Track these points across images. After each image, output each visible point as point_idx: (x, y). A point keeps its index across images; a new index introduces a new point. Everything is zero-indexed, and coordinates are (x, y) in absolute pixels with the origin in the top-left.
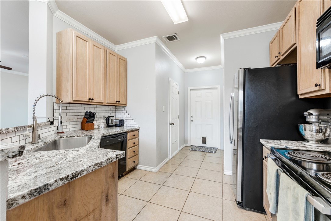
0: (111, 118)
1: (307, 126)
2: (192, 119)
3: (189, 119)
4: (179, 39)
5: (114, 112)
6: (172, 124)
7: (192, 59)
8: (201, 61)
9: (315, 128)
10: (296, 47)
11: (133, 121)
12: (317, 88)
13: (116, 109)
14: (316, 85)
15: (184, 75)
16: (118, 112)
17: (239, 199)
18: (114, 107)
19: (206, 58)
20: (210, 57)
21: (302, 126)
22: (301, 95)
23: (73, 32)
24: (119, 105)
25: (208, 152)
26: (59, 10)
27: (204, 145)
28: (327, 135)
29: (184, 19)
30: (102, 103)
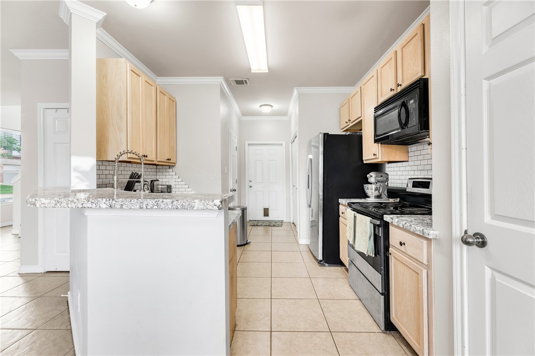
0: (155, 183)
1: (369, 186)
2: (251, 184)
3: (247, 184)
4: (248, 84)
5: (155, 174)
6: (233, 190)
7: (255, 106)
8: (266, 110)
9: (374, 186)
10: (361, 120)
11: (187, 186)
12: (374, 157)
13: (158, 170)
14: (374, 155)
15: (240, 122)
16: (161, 174)
17: (320, 257)
18: (155, 167)
19: (272, 106)
20: (277, 106)
21: (366, 186)
22: (366, 160)
23: (128, 65)
24: (169, 165)
25: (274, 226)
26: (101, 28)
27: (266, 218)
28: (380, 192)
29: (264, 69)
30: (153, 161)
